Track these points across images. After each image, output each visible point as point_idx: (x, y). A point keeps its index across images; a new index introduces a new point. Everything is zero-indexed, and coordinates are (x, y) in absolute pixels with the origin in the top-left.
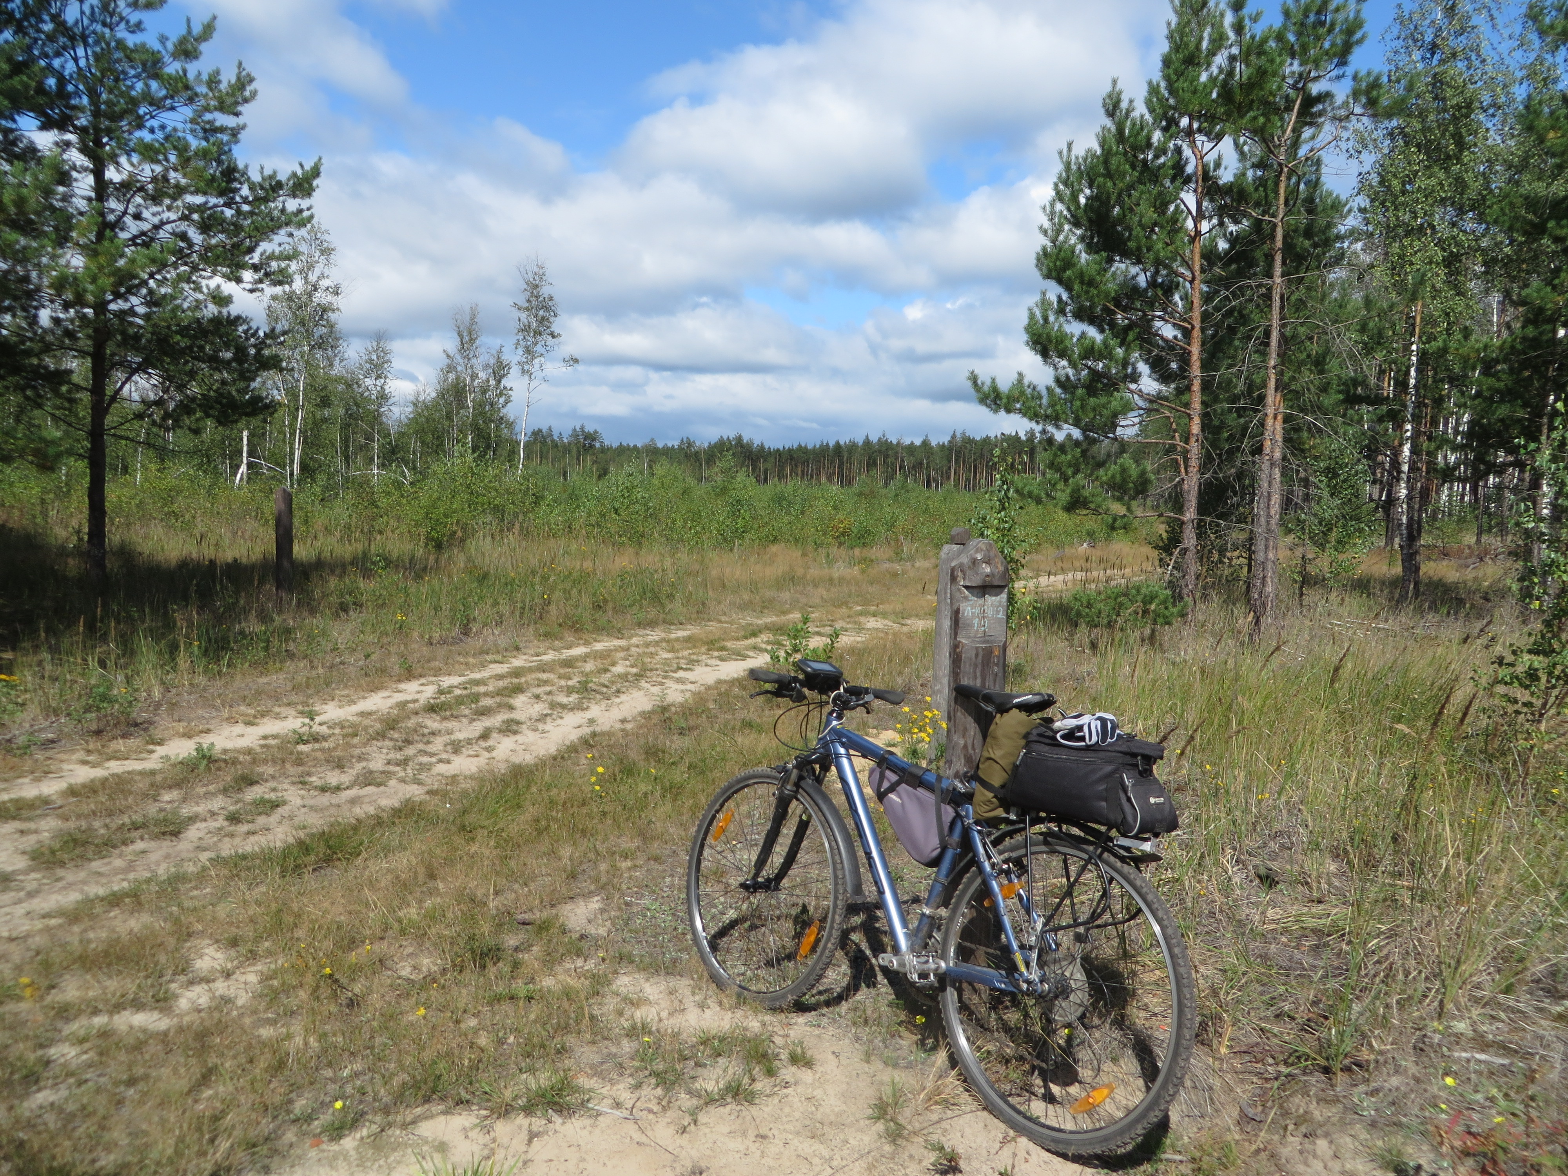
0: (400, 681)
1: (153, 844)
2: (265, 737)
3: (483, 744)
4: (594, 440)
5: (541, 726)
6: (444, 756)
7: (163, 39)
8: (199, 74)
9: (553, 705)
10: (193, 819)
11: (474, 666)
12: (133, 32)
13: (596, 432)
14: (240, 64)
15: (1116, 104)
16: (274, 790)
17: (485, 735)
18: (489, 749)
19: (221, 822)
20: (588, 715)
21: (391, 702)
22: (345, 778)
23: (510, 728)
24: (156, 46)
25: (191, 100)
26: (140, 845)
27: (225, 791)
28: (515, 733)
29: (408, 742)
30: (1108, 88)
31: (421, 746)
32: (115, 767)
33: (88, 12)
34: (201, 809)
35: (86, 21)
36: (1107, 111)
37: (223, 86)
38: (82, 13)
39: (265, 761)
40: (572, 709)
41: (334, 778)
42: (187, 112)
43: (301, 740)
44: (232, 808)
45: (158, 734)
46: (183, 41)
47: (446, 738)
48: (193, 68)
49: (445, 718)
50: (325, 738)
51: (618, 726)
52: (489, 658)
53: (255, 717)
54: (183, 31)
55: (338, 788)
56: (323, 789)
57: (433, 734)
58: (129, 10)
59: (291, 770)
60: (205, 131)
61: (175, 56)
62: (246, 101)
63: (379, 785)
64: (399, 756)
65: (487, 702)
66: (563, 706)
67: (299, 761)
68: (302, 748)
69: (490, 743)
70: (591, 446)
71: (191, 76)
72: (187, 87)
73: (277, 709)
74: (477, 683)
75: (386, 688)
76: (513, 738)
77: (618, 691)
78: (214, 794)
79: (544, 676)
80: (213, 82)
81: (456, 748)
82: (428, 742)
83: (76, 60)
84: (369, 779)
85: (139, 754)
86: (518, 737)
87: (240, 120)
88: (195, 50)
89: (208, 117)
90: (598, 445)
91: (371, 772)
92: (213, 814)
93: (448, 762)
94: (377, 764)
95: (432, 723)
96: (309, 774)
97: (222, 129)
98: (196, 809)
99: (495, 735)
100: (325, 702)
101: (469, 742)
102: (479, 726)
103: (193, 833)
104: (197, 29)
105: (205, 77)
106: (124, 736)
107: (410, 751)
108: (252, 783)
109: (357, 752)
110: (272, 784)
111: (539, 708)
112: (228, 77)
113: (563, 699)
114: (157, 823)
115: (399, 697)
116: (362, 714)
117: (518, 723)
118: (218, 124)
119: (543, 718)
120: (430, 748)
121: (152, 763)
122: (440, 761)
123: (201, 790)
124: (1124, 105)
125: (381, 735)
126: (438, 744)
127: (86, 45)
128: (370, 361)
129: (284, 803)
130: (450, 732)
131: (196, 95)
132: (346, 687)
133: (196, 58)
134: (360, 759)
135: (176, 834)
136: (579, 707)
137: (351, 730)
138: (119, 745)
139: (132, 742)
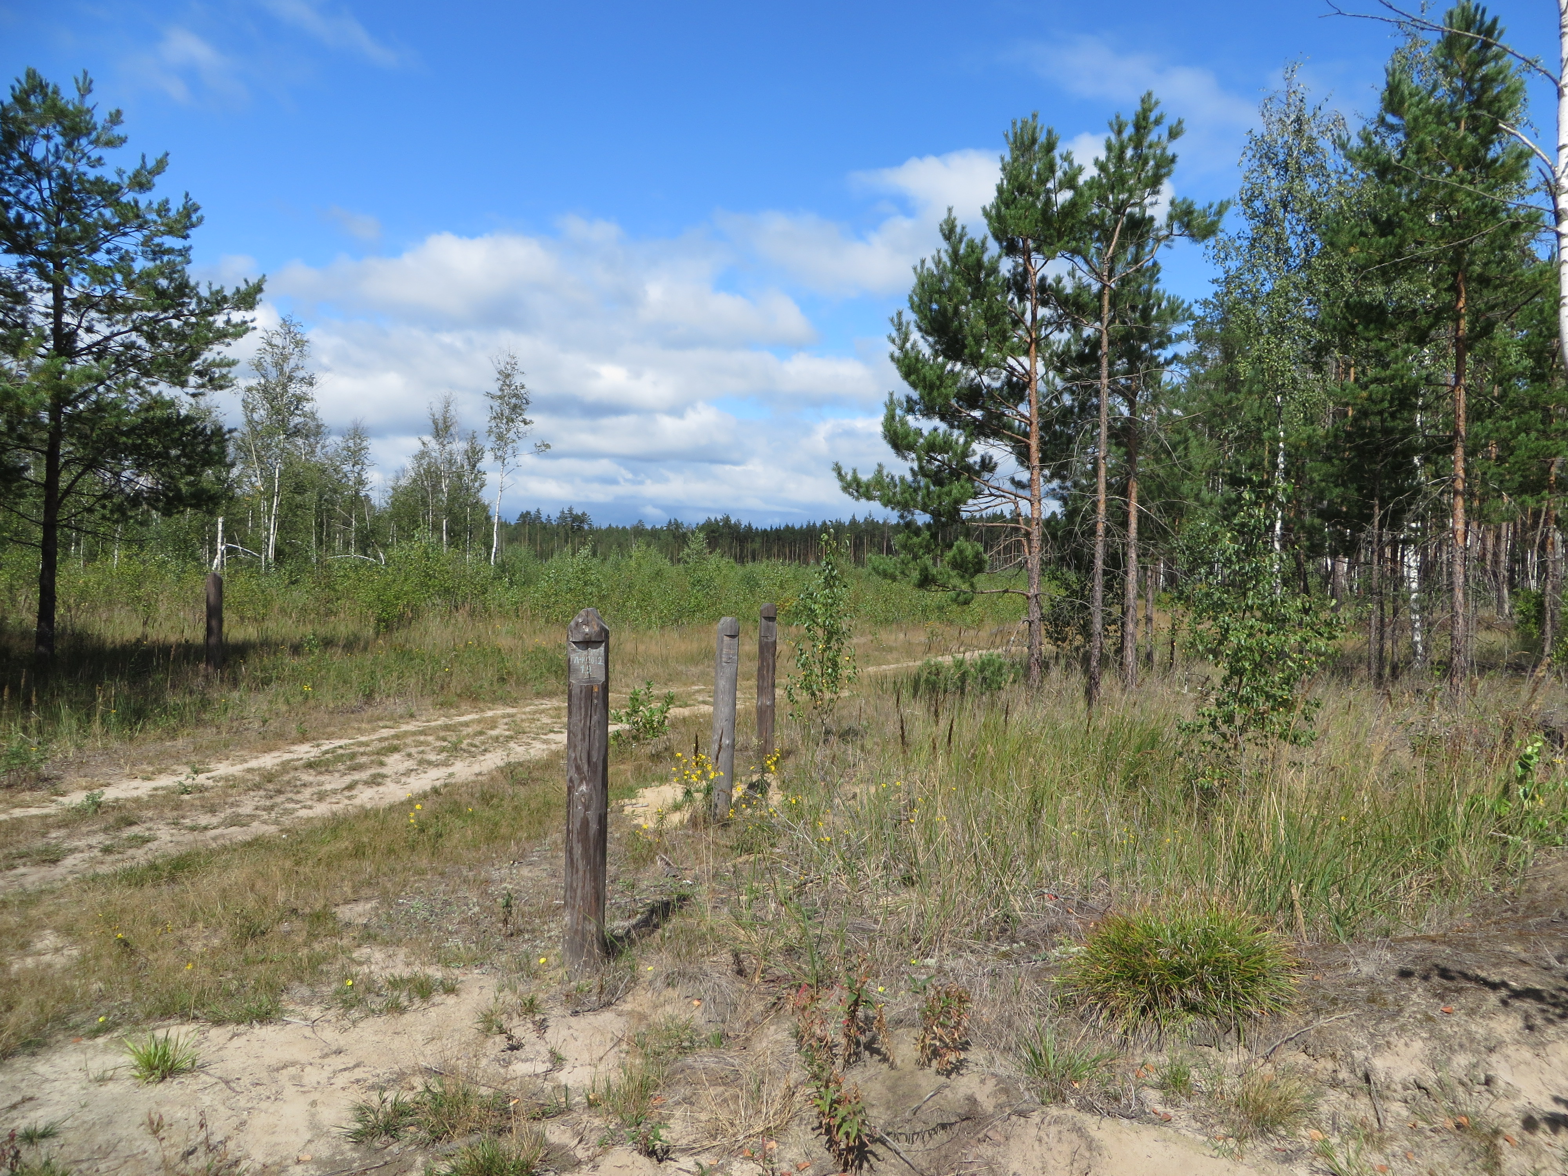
0: (293, 743)
1: (33, 869)
2: (156, 789)
3: (347, 793)
4: (582, 522)
5: (403, 779)
6: (309, 803)
7: (120, 173)
8: (151, 203)
9: (421, 762)
10: (72, 851)
11: (366, 730)
12: (93, 167)
13: (584, 514)
14: (187, 195)
15: (952, 230)
16: (149, 829)
17: (350, 787)
18: (349, 798)
19: (96, 853)
20: (450, 770)
21: (278, 760)
22: (215, 821)
23: (375, 781)
24: (113, 178)
25: (140, 227)
26: (22, 870)
27: (105, 830)
28: (379, 784)
29: (280, 792)
30: (945, 216)
31: (290, 795)
32: (18, 813)
33: (52, 150)
34: (82, 843)
35: (51, 159)
36: (944, 235)
37: (173, 213)
38: (48, 150)
39: (148, 808)
40: (437, 766)
41: (204, 820)
42: (139, 236)
43: (186, 791)
44: (108, 843)
45: (62, 787)
46: (137, 174)
47: (315, 789)
48: (143, 199)
49: (321, 773)
50: (206, 789)
51: (473, 778)
52: (381, 724)
53: (153, 773)
54: (138, 166)
55: (206, 828)
56: (193, 829)
57: (305, 785)
58: (91, 147)
59: (170, 814)
60: (154, 253)
61: (131, 188)
62: (193, 226)
63: (243, 825)
64: (268, 803)
65: (363, 759)
66: (430, 763)
67: (178, 807)
68: (186, 797)
69: (354, 792)
70: (580, 528)
71: (142, 205)
72: (137, 216)
73: (175, 767)
74: (361, 744)
75: (278, 749)
76: (376, 789)
77: (485, 750)
78: (95, 832)
79: (422, 738)
80: (163, 209)
81: (321, 797)
82: (298, 792)
83: (40, 191)
84: (236, 821)
85: (39, 803)
86: (381, 789)
87: (187, 243)
88: (149, 182)
89: (157, 240)
90: (586, 527)
91: (239, 815)
92: (90, 847)
93: (311, 808)
94: (246, 809)
95: (307, 777)
96: (183, 817)
97: (170, 251)
98: (77, 843)
99: (360, 786)
100: (220, 761)
101: (334, 792)
102: (348, 780)
103: (70, 861)
104: (150, 164)
105: (155, 206)
106: (31, 789)
107: (279, 799)
108: (131, 824)
109: (230, 800)
110: (149, 825)
111: (410, 764)
112: (176, 206)
113: (432, 757)
114: (39, 852)
115: (287, 757)
116: (250, 770)
117: (384, 776)
118: (166, 246)
119: (408, 772)
120: (299, 797)
121: (52, 809)
122: (305, 807)
123: (84, 829)
124: (958, 230)
125: (258, 787)
126: (307, 792)
127: (50, 179)
128: (348, 448)
129: (155, 839)
130: (320, 784)
131: (146, 222)
132: (242, 748)
133: (149, 189)
134: (232, 805)
135: (55, 862)
136: (445, 764)
137: (231, 783)
138: (27, 796)
139: (38, 794)
